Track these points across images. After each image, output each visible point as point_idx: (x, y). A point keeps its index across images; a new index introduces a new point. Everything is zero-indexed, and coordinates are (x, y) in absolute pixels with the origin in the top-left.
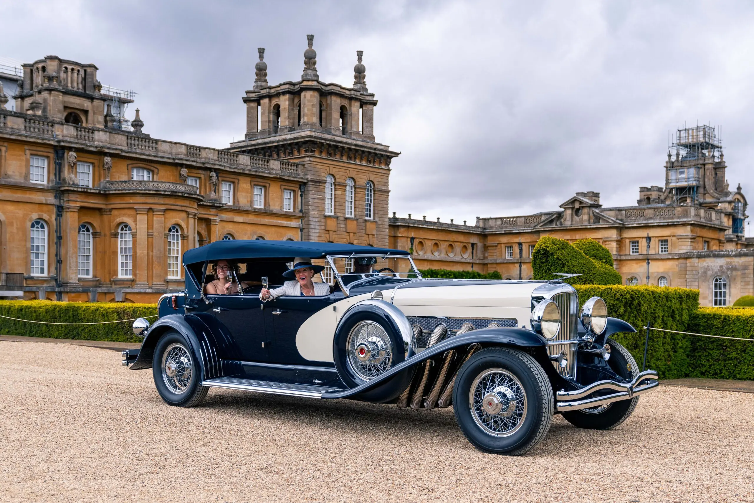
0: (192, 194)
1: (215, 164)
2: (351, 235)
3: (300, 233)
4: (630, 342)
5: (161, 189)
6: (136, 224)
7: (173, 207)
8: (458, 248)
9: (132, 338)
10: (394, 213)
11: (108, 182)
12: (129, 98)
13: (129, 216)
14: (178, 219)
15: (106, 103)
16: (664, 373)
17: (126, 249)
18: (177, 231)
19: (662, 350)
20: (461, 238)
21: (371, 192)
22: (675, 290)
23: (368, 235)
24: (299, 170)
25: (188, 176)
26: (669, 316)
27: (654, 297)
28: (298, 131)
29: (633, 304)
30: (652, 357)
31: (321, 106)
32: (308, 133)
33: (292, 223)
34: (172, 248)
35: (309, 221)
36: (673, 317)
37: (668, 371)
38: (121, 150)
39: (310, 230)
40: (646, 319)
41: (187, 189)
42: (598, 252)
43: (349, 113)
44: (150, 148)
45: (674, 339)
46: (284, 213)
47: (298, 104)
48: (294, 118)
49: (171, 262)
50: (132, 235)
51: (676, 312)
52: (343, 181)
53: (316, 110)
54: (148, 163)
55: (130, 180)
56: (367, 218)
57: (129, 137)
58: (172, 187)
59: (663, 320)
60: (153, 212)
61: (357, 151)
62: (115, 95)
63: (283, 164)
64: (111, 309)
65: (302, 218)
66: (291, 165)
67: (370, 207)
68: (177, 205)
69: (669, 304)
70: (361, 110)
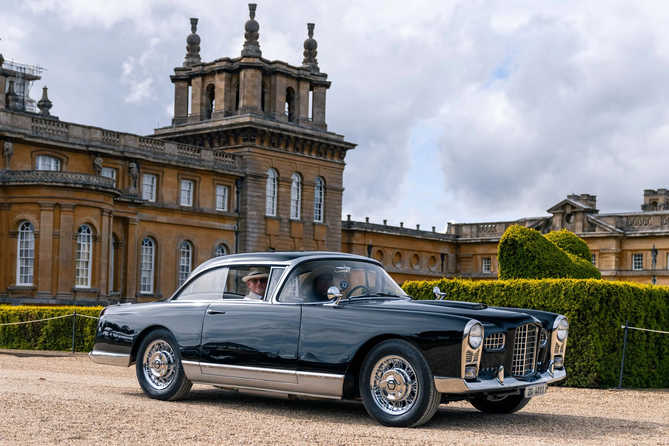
0: (108, 188)
1: (136, 154)
2: (297, 240)
3: (235, 237)
4: (607, 343)
5: (71, 181)
6: (40, 222)
7: (84, 203)
8: (425, 259)
9: (36, 346)
10: (349, 216)
11: (8, 171)
12: (35, 75)
13: (32, 212)
14: (89, 218)
15: (9, 79)
16: (647, 382)
17: (26, 251)
18: (88, 232)
19: (644, 355)
20: (429, 247)
21: (321, 190)
22: (661, 289)
23: (317, 241)
24: (236, 162)
25: (104, 166)
26: (653, 317)
27: (635, 294)
28: (235, 116)
29: (611, 301)
30: (633, 362)
31: (263, 86)
32: (247, 119)
33: (226, 225)
34: (82, 251)
35: (246, 223)
36: (658, 319)
37: (653, 380)
38: (25, 134)
39: (248, 234)
40: (626, 319)
41: (102, 182)
42: (574, 245)
43: (296, 96)
44: (59, 133)
45: (660, 344)
46: (216, 213)
47: (236, 84)
48: (231, 101)
49: (80, 268)
50: (35, 235)
51: (662, 313)
52: (287, 176)
53: (258, 92)
54: (56, 151)
55: (34, 170)
56: (315, 221)
57: (35, 120)
58: (84, 178)
59: (645, 320)
60: (60, 208)
61: (305, 140)
62: (19, 70)
63: (217, 155)
64: (13, 312)
65: (237, 219)
66: (226, 157)
67: (320, 207)
68: (90, 201)
69: (652, 303)
70: (311, 93)
